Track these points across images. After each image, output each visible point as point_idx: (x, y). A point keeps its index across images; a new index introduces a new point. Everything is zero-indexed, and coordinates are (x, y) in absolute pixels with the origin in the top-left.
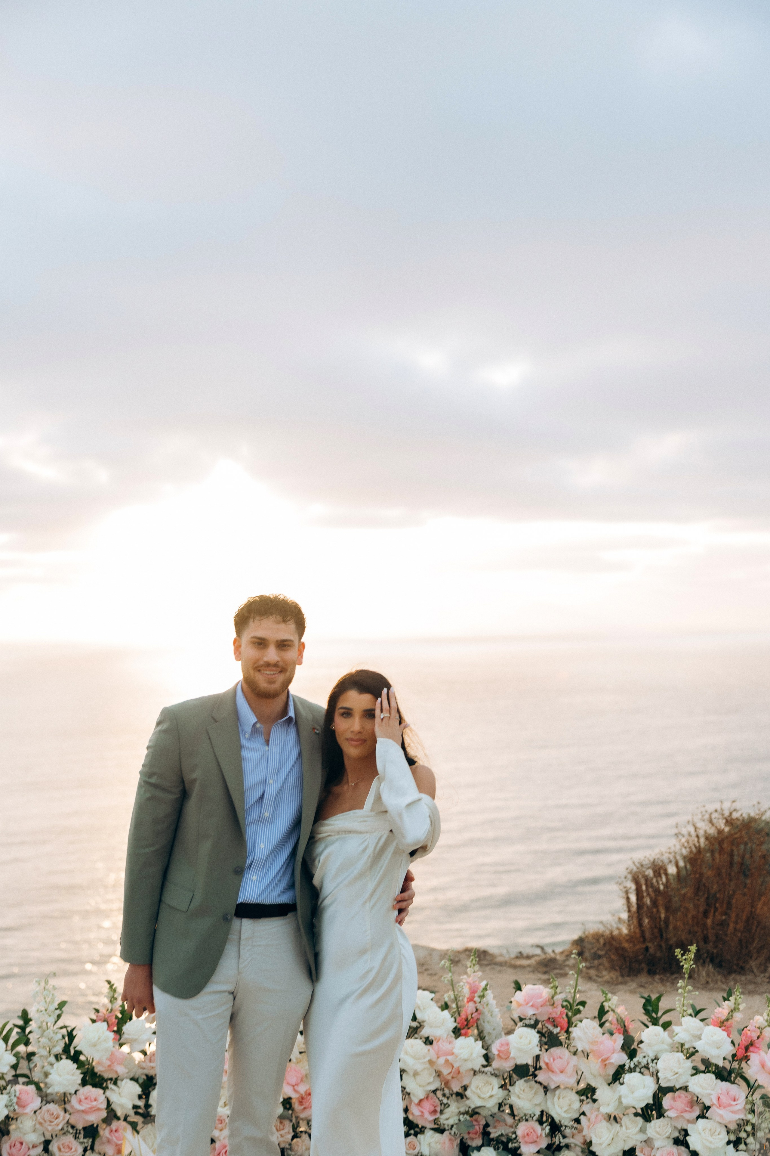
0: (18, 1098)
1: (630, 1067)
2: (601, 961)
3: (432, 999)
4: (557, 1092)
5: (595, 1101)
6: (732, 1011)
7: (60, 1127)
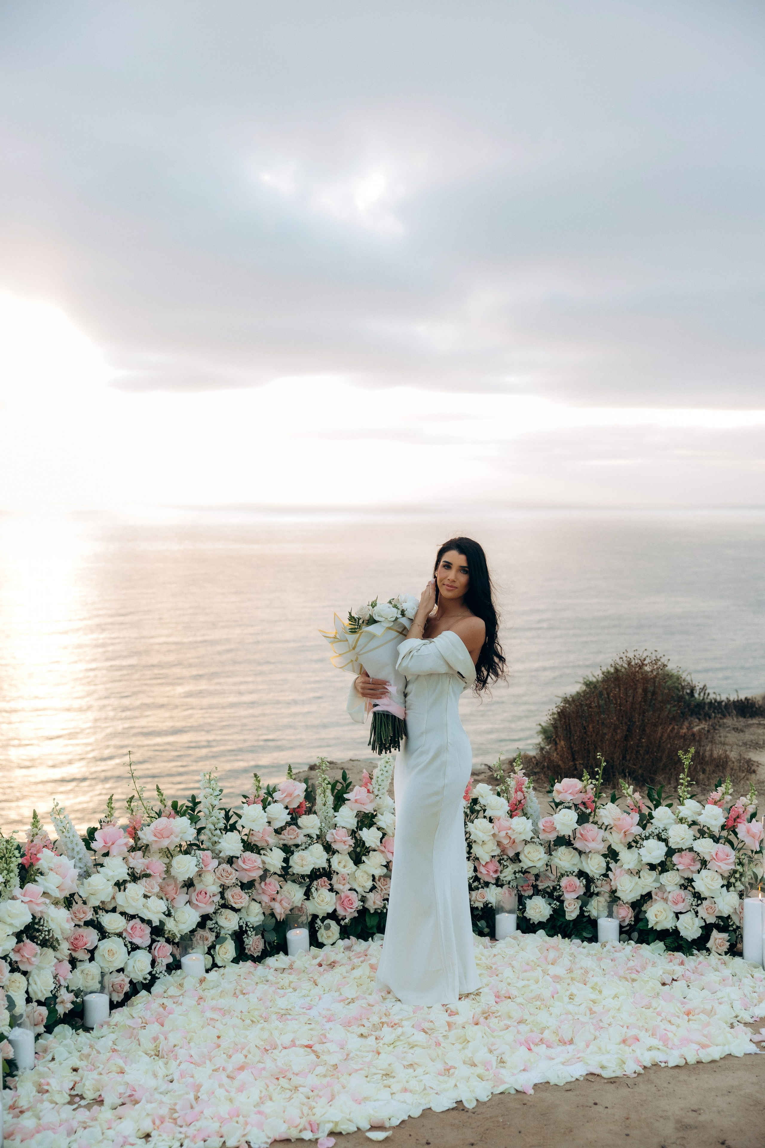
0: (203, 860)
1: (645, 836)
2: (537, 776)
3: (491, 790)
4: (590, 855)
5: (616, 861)
6: (723, 794)
7: (234, 881)
